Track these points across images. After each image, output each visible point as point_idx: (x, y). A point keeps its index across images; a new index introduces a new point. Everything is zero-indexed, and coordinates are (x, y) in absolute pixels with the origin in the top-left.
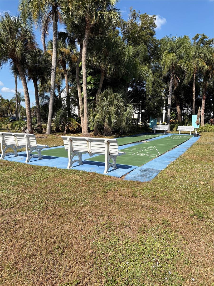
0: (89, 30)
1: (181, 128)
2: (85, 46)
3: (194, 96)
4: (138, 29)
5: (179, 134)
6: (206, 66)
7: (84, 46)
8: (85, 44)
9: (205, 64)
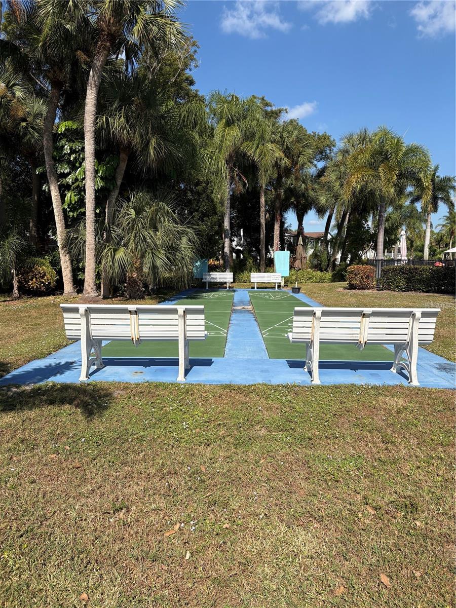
0: (106, 50)
1: (256, 277)
2: (96, 86)
3: (263, 216)
4: (180, 66)
5: (256, 289)
6: (286, 160)
7: (93, 86)
8: (95, 81)
9: (283, 155)
